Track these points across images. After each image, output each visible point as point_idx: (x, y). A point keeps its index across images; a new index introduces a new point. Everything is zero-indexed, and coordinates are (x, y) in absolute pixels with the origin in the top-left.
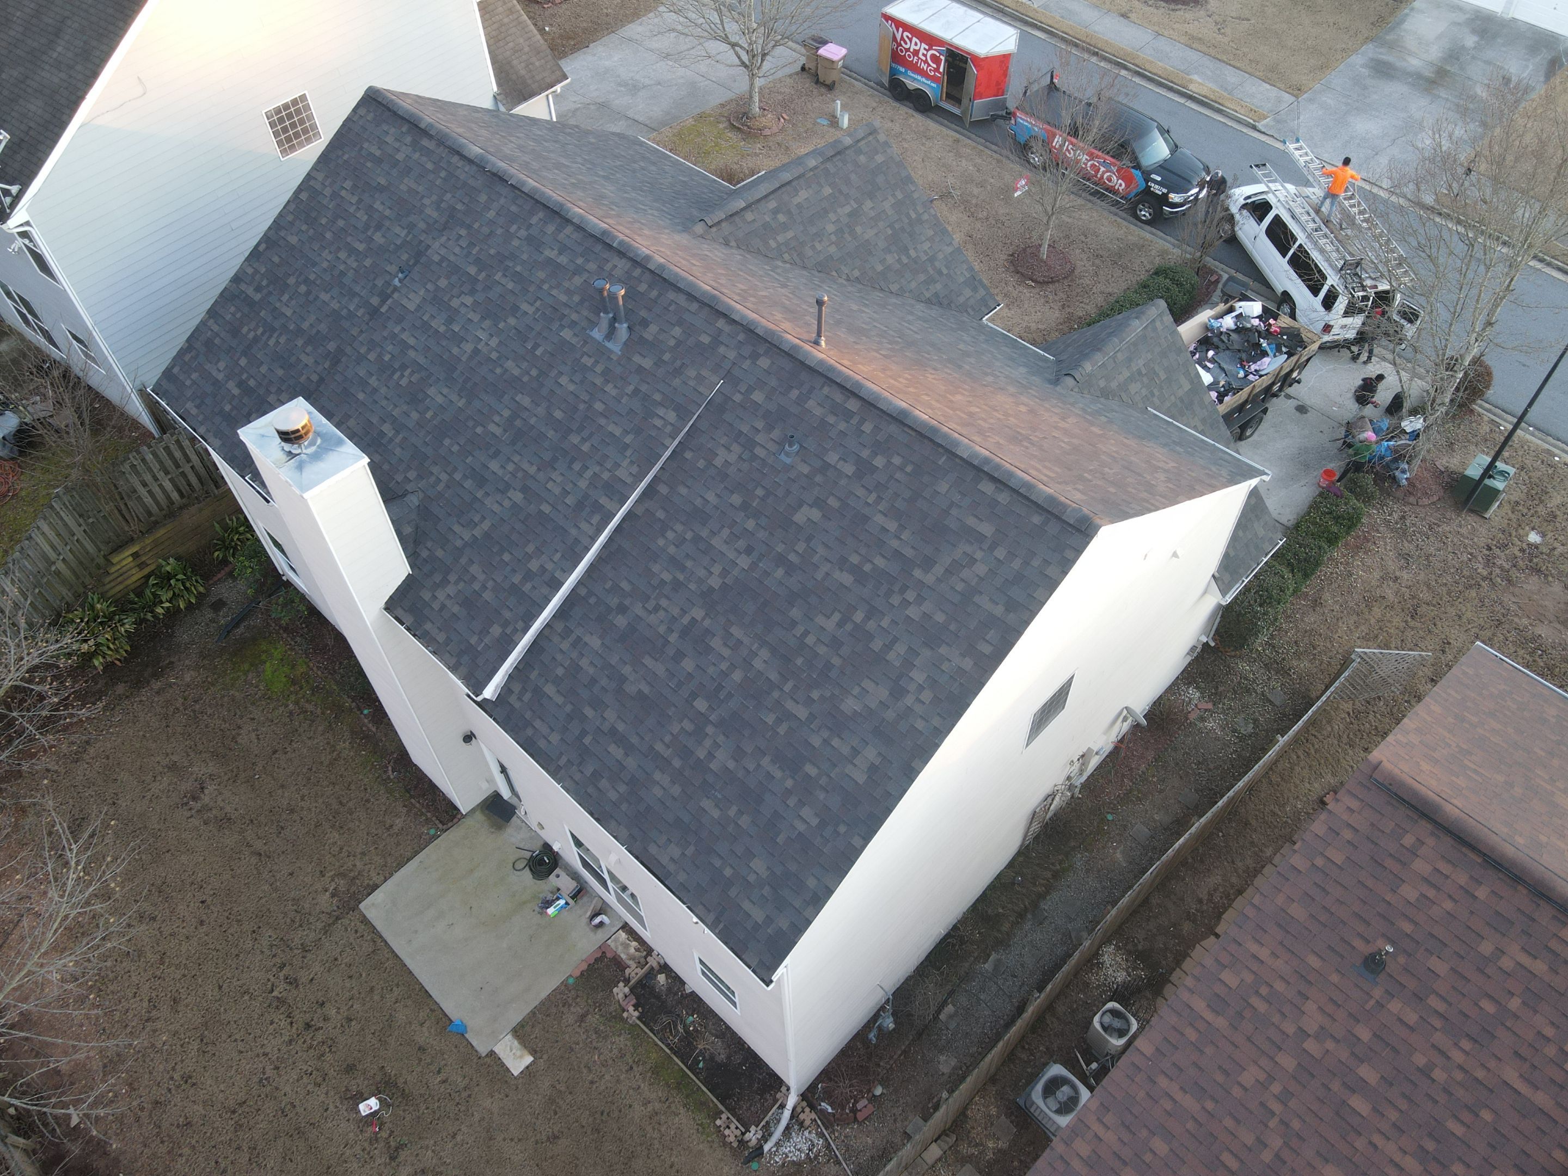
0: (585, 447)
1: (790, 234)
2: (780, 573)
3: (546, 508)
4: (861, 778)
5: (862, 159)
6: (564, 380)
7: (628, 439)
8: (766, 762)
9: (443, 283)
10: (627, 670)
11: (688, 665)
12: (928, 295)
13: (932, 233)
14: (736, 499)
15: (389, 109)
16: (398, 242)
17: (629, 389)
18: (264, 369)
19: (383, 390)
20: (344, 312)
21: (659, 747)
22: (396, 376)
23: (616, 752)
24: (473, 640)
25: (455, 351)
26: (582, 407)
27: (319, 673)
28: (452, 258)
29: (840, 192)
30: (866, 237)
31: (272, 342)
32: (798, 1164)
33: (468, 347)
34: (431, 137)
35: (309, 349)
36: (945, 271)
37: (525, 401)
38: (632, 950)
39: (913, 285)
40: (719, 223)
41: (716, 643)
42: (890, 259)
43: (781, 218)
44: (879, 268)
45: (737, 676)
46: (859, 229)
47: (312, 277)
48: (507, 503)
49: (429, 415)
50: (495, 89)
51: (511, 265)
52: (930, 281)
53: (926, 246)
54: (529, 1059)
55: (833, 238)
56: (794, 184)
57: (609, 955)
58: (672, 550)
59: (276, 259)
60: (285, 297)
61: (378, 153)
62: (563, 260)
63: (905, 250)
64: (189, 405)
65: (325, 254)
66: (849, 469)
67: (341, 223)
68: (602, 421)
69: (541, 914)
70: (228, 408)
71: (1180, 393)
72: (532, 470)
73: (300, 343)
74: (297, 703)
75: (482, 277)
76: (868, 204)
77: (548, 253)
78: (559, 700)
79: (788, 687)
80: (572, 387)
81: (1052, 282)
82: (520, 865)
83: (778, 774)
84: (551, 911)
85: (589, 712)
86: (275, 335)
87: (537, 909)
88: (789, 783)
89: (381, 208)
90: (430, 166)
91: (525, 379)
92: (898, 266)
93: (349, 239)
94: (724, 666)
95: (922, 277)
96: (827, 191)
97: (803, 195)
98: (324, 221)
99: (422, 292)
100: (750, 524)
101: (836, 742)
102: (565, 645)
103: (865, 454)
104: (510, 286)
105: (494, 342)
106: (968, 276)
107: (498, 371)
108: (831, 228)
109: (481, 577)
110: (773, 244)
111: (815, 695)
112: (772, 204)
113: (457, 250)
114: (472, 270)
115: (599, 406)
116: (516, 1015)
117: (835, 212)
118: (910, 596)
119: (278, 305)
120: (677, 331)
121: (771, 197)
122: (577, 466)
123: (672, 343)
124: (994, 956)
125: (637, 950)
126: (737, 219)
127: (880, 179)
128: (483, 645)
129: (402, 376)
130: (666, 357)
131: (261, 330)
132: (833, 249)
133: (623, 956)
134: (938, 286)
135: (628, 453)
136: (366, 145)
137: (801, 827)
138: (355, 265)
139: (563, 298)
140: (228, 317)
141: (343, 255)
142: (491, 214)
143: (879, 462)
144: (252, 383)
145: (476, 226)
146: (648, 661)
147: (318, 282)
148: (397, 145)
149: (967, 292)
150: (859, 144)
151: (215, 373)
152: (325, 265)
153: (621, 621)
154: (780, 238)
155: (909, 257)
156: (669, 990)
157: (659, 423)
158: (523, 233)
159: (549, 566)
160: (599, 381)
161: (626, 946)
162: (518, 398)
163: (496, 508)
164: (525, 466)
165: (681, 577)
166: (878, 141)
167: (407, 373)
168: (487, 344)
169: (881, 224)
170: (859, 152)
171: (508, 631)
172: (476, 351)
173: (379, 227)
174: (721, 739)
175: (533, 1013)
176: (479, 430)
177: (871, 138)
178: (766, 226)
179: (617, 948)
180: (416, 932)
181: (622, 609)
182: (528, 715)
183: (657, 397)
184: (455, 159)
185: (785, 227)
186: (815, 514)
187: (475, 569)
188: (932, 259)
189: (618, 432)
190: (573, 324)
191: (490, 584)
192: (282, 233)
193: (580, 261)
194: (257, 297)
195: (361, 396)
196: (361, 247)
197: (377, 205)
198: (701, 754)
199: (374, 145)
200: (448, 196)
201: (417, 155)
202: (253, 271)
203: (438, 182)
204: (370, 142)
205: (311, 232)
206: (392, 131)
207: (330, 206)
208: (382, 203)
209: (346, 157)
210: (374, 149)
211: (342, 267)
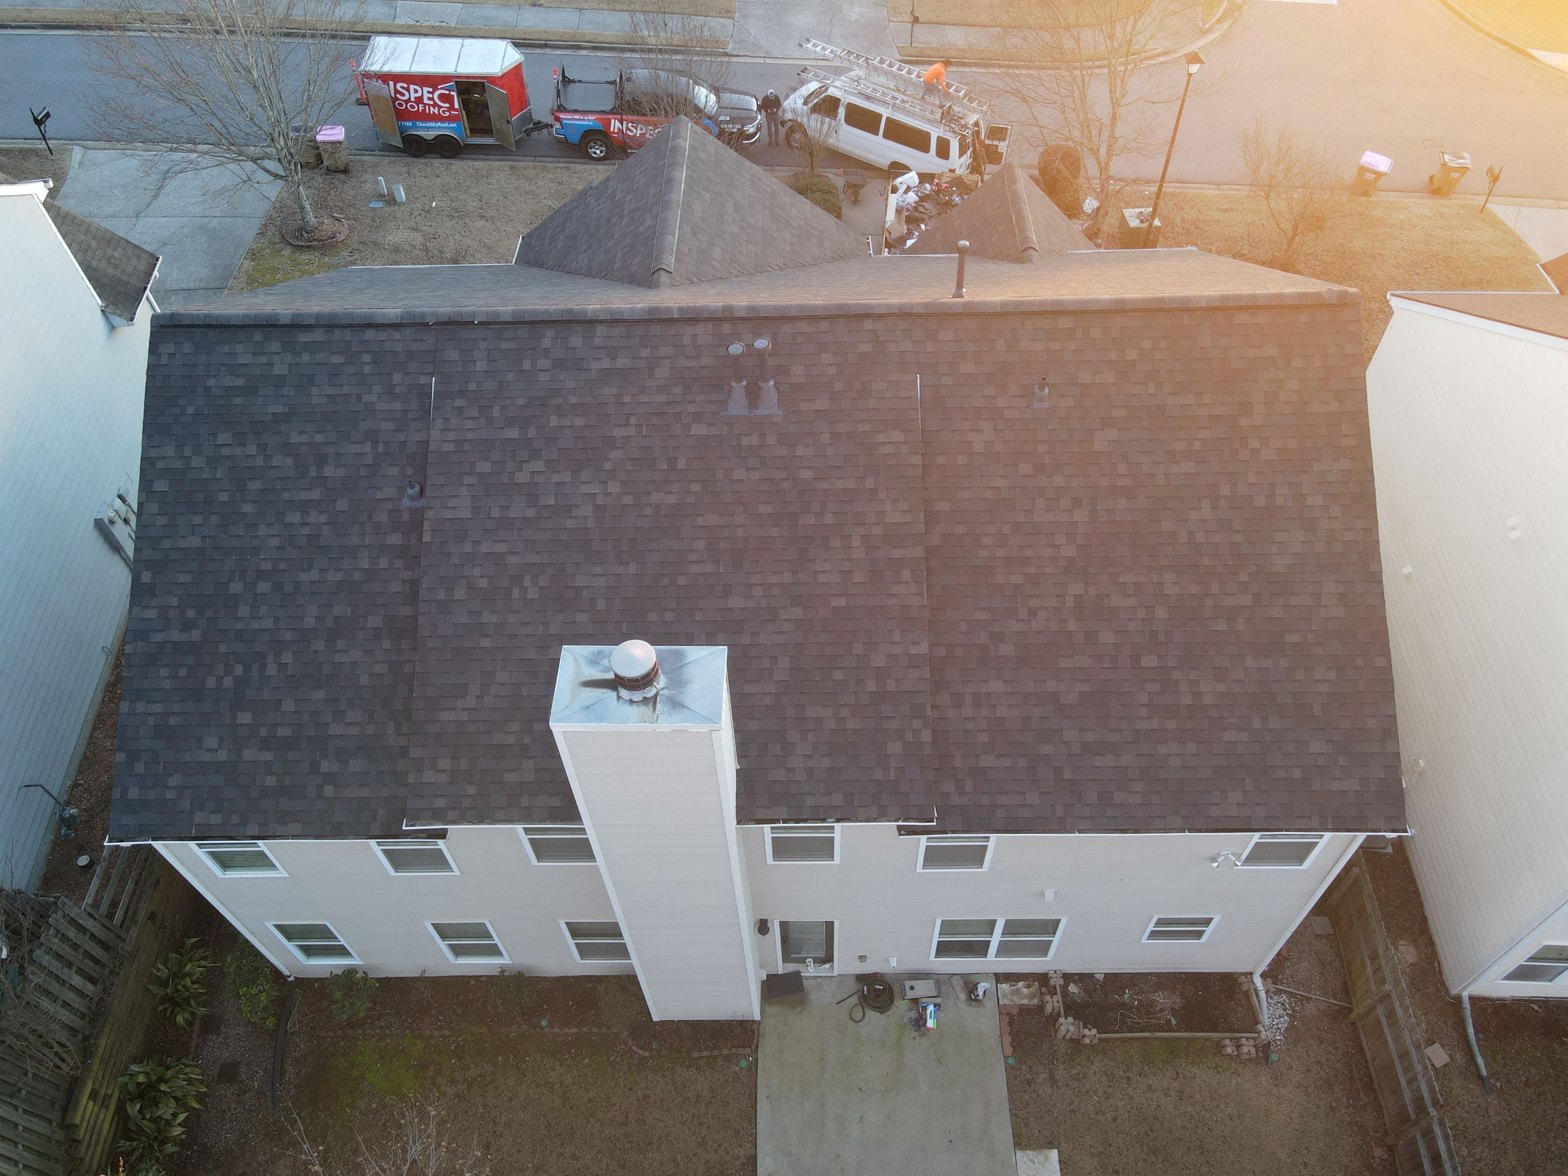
0: (828, 519)
2: (1122, 503)
3: (842, 602)
4: (1339, 612)
6: (739, 474)
7: (870, 483)
8: (1250, 662)
9: (484, 467)
10: (1051, 686)
11: (1107, 637)
12: (829, 254)
14: (1025, 468)
15: (210, 326)
16: (369, 460)
17: (826, 438)
18: (288, 706)
19: (511, 618)
20: (358, 576)
21: (1142, 725)
22: (516, 593)
23: (1108, 760)
24: (878, 775)
25: (570, 524)
26: (786, 486)
27: (447, 1032)
28: (470, 436)
30: (759, 224)
31: (272, 670)
33: (586, 510)
34: (309, 328)
35: (340, 644)
37: (713, 520)
38: (1025, 991)
39: (815, 250)
40: (674, 265)
41: (1116, 601)
42: (787, 236)
44: (788, 247)
45: (1161, 613)
46: (750, 220)
47: (266, 566)
48: (786, 627)
49: (601, 605)
50: (100, 302)
51: (560, 401)
52: (821, 241)
53: (795, 213)
54: (1054, 1154)
55: (744, 237)
57: (1014, 1012)
58: (1000, 553)
59: (184, 578)
60: (244, 611)
61: (241, 382)
62: (622, 362)
63: (789, 223)
64: (199, 818)
65: (262, 530)
66: (1109, 377)
67: (254, 485)
68: (824, 485)
69: (923, 1035)
70: (271, 781)
72: (787, 577)
73: (319, 645)
74: (453, 1081)
75: (531, 433)
76: (737, 194)
77: (595, 366)
78: (1006, 762)
79: (1215, 589)
80: (756, 475)
82: (858, 1014)
83: (1269, 663)
84: (931, 1023)
85: (1046, 749)
86: (270, 659)
87: (915, 1034)
88: (1284, 663)
89: (304, 438)
90: (336, 359)
91: (691, 499)
92: (795, 239)
93: (286, 496)
94: (1141, 614)
95: (814, 241)
96: (707, 196)
97: (697, 208)
98: (224, 497)
99: (464, 491)
100: (1058, 481)
101: (1294, 601)
102: (967, 711)
103: (1113, 356)
104: (579, 422)
105: (614, 487)
107: (648, 511)
108: (735, 229)
109: (828, 713)
110: (717, 265)
111: (1243, 577)
112: (687, 228)
113: (470, 424)
114: (514, 433)
115: (805, 474)
116: (1004, 1132)
117: (726, 213)
118: (1254, 443)
119: (239, 625)
120: (827, 358)
121: (682, 222)
122: (836, 542)
123: (832, 371)
125: (1028, 987)
126: (679, 255)
127: (726, 169)
128: (892, 771)
129: (524, 589)
130: (838, 386)
131: (239, 670)
132: (752, 248)
133: (1025, 1002)
134: (828, 246)
135: (882, 495)
136: (211, 382)
137: (1325, 688)
138: (323, 519)
139: (662, 398)
140: (166, 684)
141: (294, 518)
142: (481, 365)
143: (1131, 355)
144: (283, 732)
145: (472, 386)
146: (1064, 663)
147: (282, 566)
148: (263, 360)
149: (845, 238)
151: (207, 758)
152: (274, 542)
153: (1006, 649)
154: (717, 257)
155: (794, 228)
156: (1087, 991)
157: (889, 449)
158: (543, 363)
159: (897, 650)
160: (782, 451)
161: (1017, 992)
162: (700, 521)
163: (779, 639)
164: (775, 579)
165: (1032, 570)
167: (527, 582)
168: (607, 494)
169: (758, 209)
170: (696, 150)
171: (909, 737)
172: (600, 510)
173: (321, 460)
174: (1193, 675)
175: (1014, 1115)
176: (682, 581)
178: (699, 251)
179: (1012, 1001)
180: (838, 1156)
181: (998, 638)
182: (985, 800)
183: (865, 427)
184: (370, 334)
185: (711, 245)
186: (1112, 434)
187: (812, 711)
188: (807, 222)
189: (851, 484)
190: (698, 417)
191: (844, 712)
192: (167, 544)
193: (645, 353)
194: (196, 635)
195: (486, 643)
196: (315, 494)
197: (295, 438)
198: (1187, 700)
199: (225, 376)
200: (397, 378)
201: (306, 357)
202: (156, 611)
203: (367, 370)
204: (215, 376)
205: (214, 519)
206: (239, 348)
207: (218, 476)
208: (300, 432)
209: (190, 410)
210: (229, 381)
211: (306, 531)
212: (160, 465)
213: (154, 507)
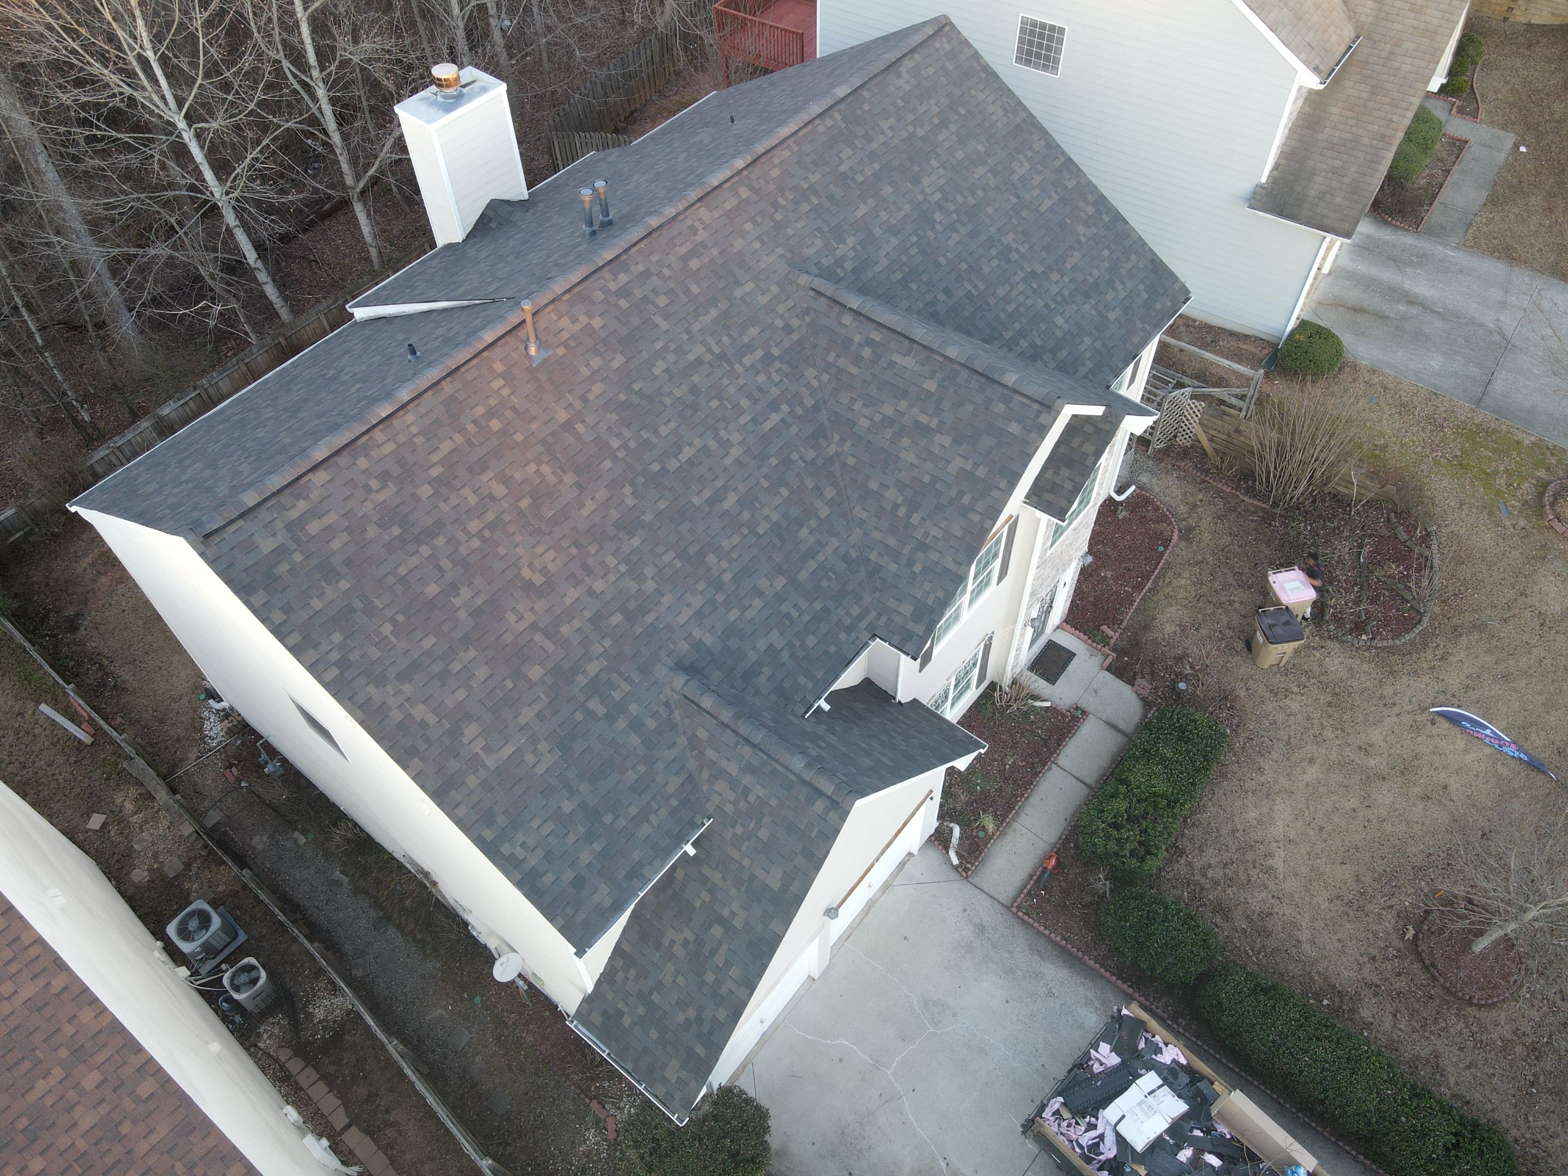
1: (853, 370)
5: (1000, 408)
12: (873, 556)
13: (959, 533)
29: (939, 401)
30: (903, 455)
32: (201, 729)
36: (917, 568)
39: (877, 535)
40: (821, 294)
42: (891, 494)
43: (867, 352)
44: (873, 485)
46: (906, 442)
50: (1264, 180)
52: (895, 555)
53: (936, 532)
55: (878, 418)
56: (915, 346)
63: (913, 507)
71: (760, 873)
76: (946, 440)
81: (1426, 967)
92: (889, 507)
95: (892, 542)
96: (931, 386)
97: (908, 362)
106: (930, 601)
108: (888, 410)
110: (831, 357)
112: (877, 336)
117: (911, 406)
121: (885, 331)
124: (345, 879)
126: (836, 309)
127: (987, 441)
132: (864, 423)
134: (893, 567)
149: (907, 609)
150: (1017, 397)
154: (842, 362)
155: (909, 515)
166: (1038, 416)
169: (929, 465)
170: (1007, 401)
177: (1037, 406)
178: (848, 341)
185: (857, 360)
188: (922, 546)
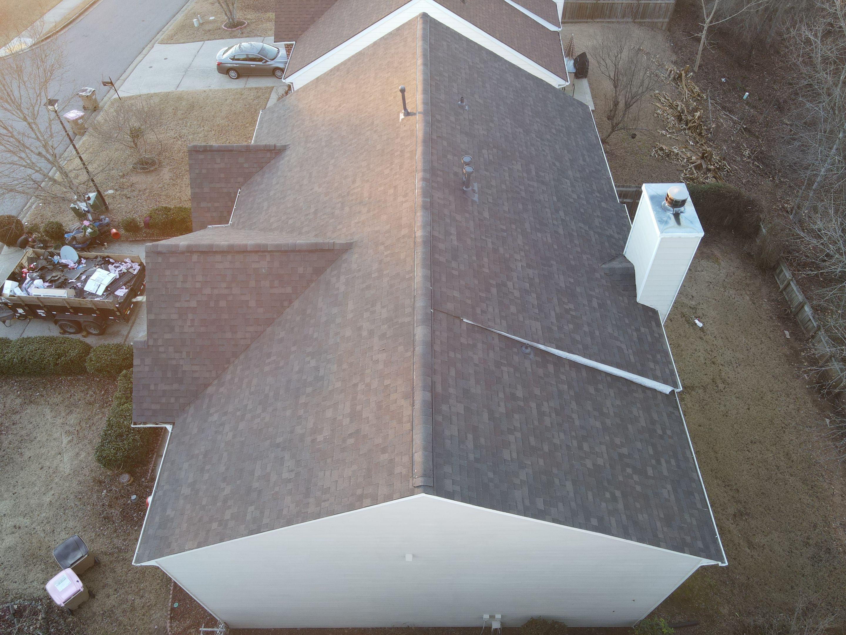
0: (522, 187)
2: (502, 108)
3: (555, 197)
4: (531, 82)
7: (506, 168)
8: (550, 109)
9: (513, 309)
10: (567, 159)
11: (548, 137)
14: (492, 124)
16: (512, 370)
17: (487, 173)
21: (574, 144)
23: (587, 158)
28: (497, 311)
41: (536, 128)
45: (538, 120)
59: (590, 497)
61: (470, 436)
62: (453, 230)
65: (557, 441)
75: (493, 282)
77: (455, 243)
78: (594, 183)
79: (528, 103)
83: (549, 105)
85: (587, 171)
88: (548, 102)
90: (453, 372)
93: (536, 423)
94: (539, 125)
101: (529, 89)
111: (523, 95)
114: (494, 290)
118: (478, 66)
136: (471, 457)
141: (547, 421)
142: (456, 294)
143: (445, 75)
146: (559, 152)
148: (454, 418)
152: (562, 435)
173: (513, 397)
174: (556, 124)
194: (618, 494)
196: (533, 405)
197: (502, 410)
198: (564, 129)
199: (467, 446)
200: (463, 340)
201: (451, 390)
202: (611, 518)
203: (459, 356)
204: (467, 453)
205: (555, 471)
206: (447, 433)
207: (530, 463)
208: (499, 406)
209: (491, 475)
210: (470, 444)
211: (553, 415)
212: (527, 503)
213: (553, 510)
